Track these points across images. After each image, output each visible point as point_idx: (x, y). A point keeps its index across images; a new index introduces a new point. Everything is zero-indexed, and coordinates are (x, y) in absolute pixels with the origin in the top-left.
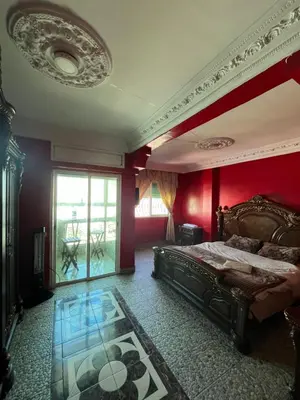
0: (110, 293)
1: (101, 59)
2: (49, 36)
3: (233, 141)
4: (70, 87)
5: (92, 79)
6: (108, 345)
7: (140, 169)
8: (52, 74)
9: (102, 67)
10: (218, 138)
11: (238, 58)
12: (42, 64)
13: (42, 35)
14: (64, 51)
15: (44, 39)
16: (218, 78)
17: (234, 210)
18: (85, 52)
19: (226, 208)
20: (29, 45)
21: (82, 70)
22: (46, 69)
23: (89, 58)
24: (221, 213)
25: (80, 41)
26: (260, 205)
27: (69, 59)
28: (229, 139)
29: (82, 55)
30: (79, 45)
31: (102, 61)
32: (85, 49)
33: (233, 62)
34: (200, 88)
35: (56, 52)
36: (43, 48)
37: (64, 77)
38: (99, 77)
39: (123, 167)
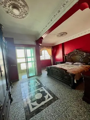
0: (35, 80)
1: (26, 8)
2: (10, 2)
3: (67, 33)
4: (18, 19)
5: (24, 15)
6: (36, 90)
7: (41, 44)
8: (12, 15)
9: (26, 12)
10: (62, 33)
11: (64, 4)
12: (9, 12)
13: (9, 2)
14: (15, 7)
15: (9, 3)
16: (59, 12)
17: (69, 54)
18: (21, 7)
19: (67, 54)
20: (5, 6)
21: (21, 13)
22: (10, 13)
23: (22, 8)
24: (65, 56)
25: (19, 3)
26: (76, 52)
27: (17, 9)
28: (65, 33)
29: (20, 8)
30: (19, 5)
31: (26, 9)
32: (21, 6)
33: (63, 6)
34: (55, 16)
35: (13, 8)
36: (9, 7)
37: (16, 16)
38: (26, 15)
39: (35, 44)
